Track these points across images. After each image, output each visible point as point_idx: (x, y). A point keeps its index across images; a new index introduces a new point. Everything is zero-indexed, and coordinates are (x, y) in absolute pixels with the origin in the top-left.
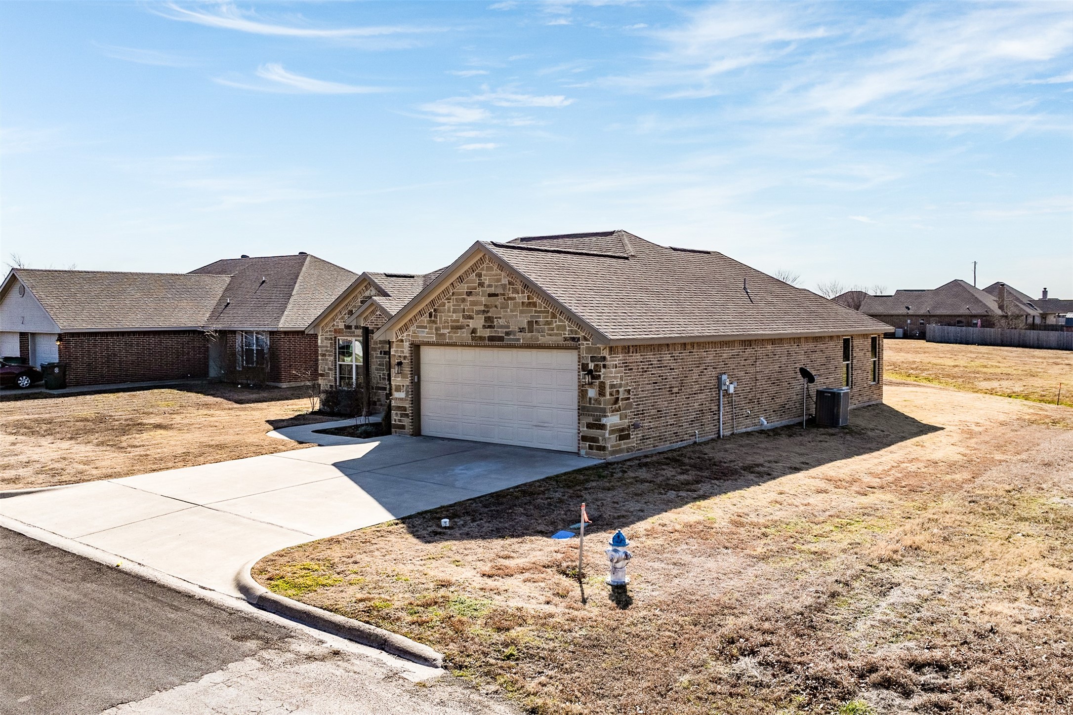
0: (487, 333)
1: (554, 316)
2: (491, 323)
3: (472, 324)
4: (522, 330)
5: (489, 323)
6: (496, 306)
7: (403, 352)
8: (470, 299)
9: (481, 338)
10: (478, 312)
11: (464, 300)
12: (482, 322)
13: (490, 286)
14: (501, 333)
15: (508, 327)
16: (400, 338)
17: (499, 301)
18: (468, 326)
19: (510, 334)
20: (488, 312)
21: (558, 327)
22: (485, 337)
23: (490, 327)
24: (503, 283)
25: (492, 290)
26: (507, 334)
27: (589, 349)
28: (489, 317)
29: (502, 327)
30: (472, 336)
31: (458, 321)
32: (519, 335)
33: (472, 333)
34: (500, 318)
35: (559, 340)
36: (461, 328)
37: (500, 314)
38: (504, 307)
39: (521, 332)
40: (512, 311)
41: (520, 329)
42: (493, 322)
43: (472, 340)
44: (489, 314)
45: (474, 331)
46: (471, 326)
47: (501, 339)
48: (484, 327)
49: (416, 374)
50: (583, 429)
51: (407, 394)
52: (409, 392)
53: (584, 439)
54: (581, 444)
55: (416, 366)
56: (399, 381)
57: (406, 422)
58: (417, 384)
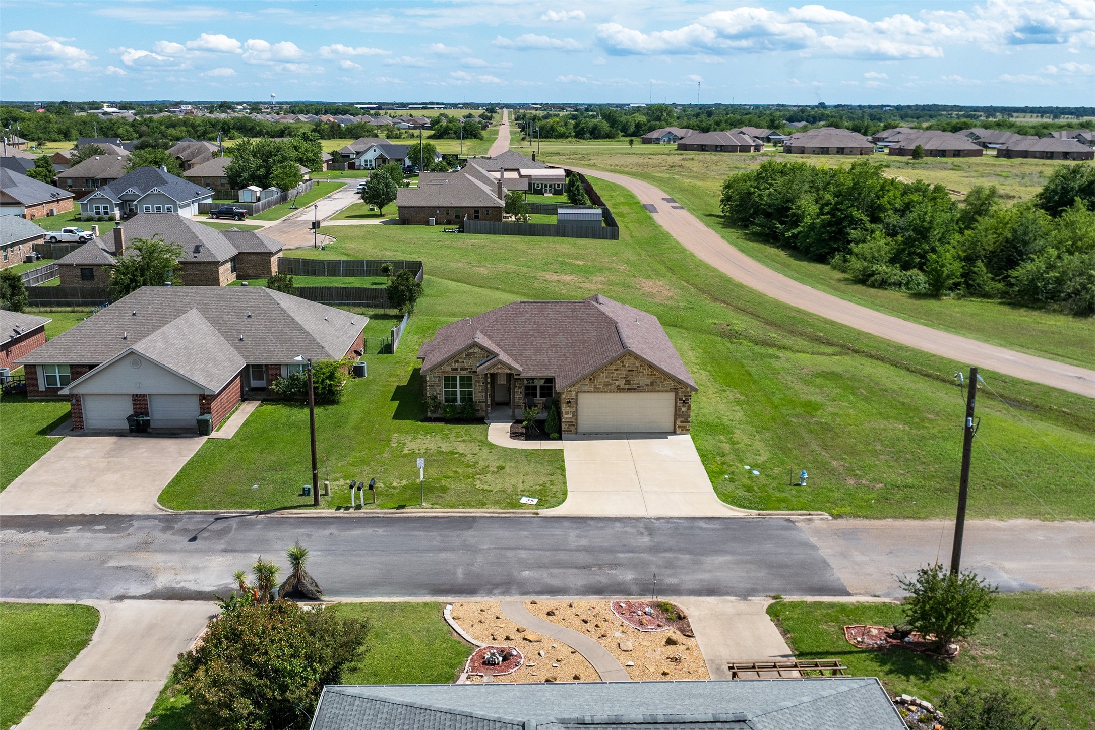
0: (627, 387)
1: (665, 379)
3: (617, 383)
4: (646, 385)
5: (628, 382)
6: (632, 375)
7: (571, 396)
8: (616, 372)
9: (622, 389)
10: (621, 378)
11: (613, 373)
12: (624, 382)
13: (629, 367)
14: (635, 386)
15: (639, 384)
16: (569, 390)
17: (634, 373)
18: (615, 384)
19: (640, 387)
21: (667, 383)
22: (625, 389)
23: (628, 384)
24: (636, 366)
25: (631, 368)
26: (638, 387)
27: (683, 392)
29: (635, 384)
30: (617, 388)
31: (608, 382)
32: (645, 387)
35: (668, 389)
36: (610, 385)
37: (635, 379)
38: (637, 376)
40: (641, 377)
42: (630, 382)
43: (617, 390)
44: (628, 379)
45: (618, 386)
47: (635, 389)
48: (625, 384)
49: (577, 405)
50: (678, 423)
51: (573, 416)
52: (575, 414)
53: (679, 427)
54: (677, 429)
55: (576, 402)
56: (568, 409)
57: (572, 428)
58: (577, 410)
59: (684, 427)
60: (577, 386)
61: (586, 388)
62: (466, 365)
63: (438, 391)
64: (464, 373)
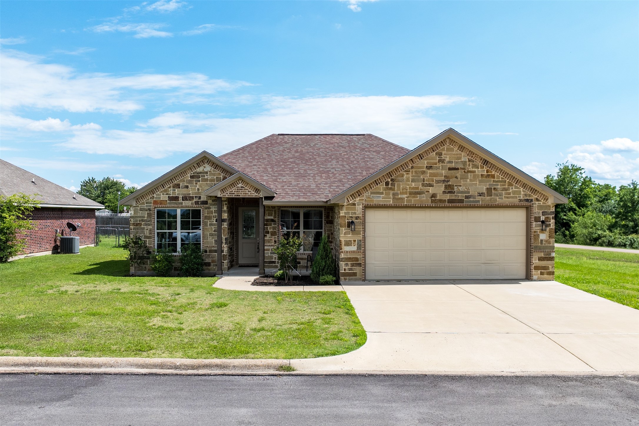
0: (448, 197)
1: (510, 184)
2: (451, 189)
3: (431, 190)
4: (480, 195)
5: (449, 189)
6: (456, 177)
7: (355, 213)
8: (429, 171)
9: (441, 201)
10: (438, 182)
11: (423, 173)
12: (443, 189)
13: (450, 162)
14: (461, 196)
15: (469, 192)
16: (351, 202)
17: (459, 174)
18: (429, 192)
19: (470, 198)
20: (448, 181)
21: (514, 192)
22: (445, 200)
23: (449, 192)
24: (462, 160)
25: (453, 165)
26: (467, 197)
27: (540, 207)
28: (450, 185)
29: (462, 192)
30: (431, 200)
31: (417, 188)
32: (479, 198)
33: (432, 197)
34: (460, 186)
35: (516, 201)
36: (420, 193)
37: (461, 183)
38: (464, 178)
39: (480, 196)
40: (471, 180)
41: (479, 193)
42: (453, 189)
43: (432, 202)
44: (450, 183)
45: (434, 196)
46: (430, 192)
47: (461, 201)
48: (444, 192)
49: (364, 231)
50: (535, 261)
51: (359, 247)
52: (362, 245)
53: (536, 268)
54: (534, 272)
55: (364, 224)
56: (350, 237)
57: (357, 270)
58: (364, 237)
59: (545, 268)
60: (366, 195)
61: (379, 199)
62: (191, 192)
63: (147, 233)
64: (188, 204)
